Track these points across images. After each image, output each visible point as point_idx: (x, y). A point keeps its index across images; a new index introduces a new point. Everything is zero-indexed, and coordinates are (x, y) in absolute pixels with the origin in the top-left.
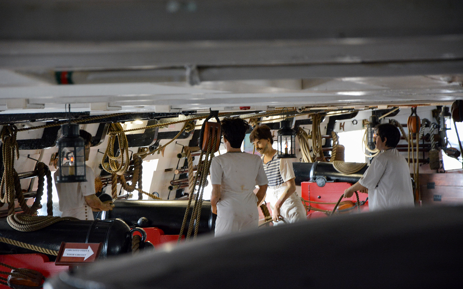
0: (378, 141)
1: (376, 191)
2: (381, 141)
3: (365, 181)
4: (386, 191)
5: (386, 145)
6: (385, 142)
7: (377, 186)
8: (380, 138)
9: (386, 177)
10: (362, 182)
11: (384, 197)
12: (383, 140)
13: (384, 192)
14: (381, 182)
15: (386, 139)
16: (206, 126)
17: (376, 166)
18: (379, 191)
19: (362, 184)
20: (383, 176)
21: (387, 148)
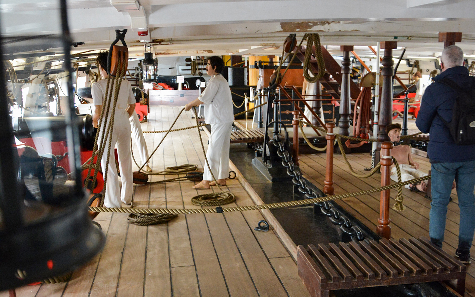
0: (210, 69)
1: (211, 106)
2: (212, 69)
3: (203, 98)
4: (219, 105)
5: (215, 72)
6: (215, 69)
7: (212, 102)
8: (211, 67)
9: (218, 95)
10: (201, 99)
11: (217, 109)
12: (213, 68)
13: (218, 106)
14: (215, 98)
15: (216, 67)
16: (114, 49)
17: (212, 87)
18: (214, 105)
19: (201, 101)
20: (216, 94)
21: (216, 74)
